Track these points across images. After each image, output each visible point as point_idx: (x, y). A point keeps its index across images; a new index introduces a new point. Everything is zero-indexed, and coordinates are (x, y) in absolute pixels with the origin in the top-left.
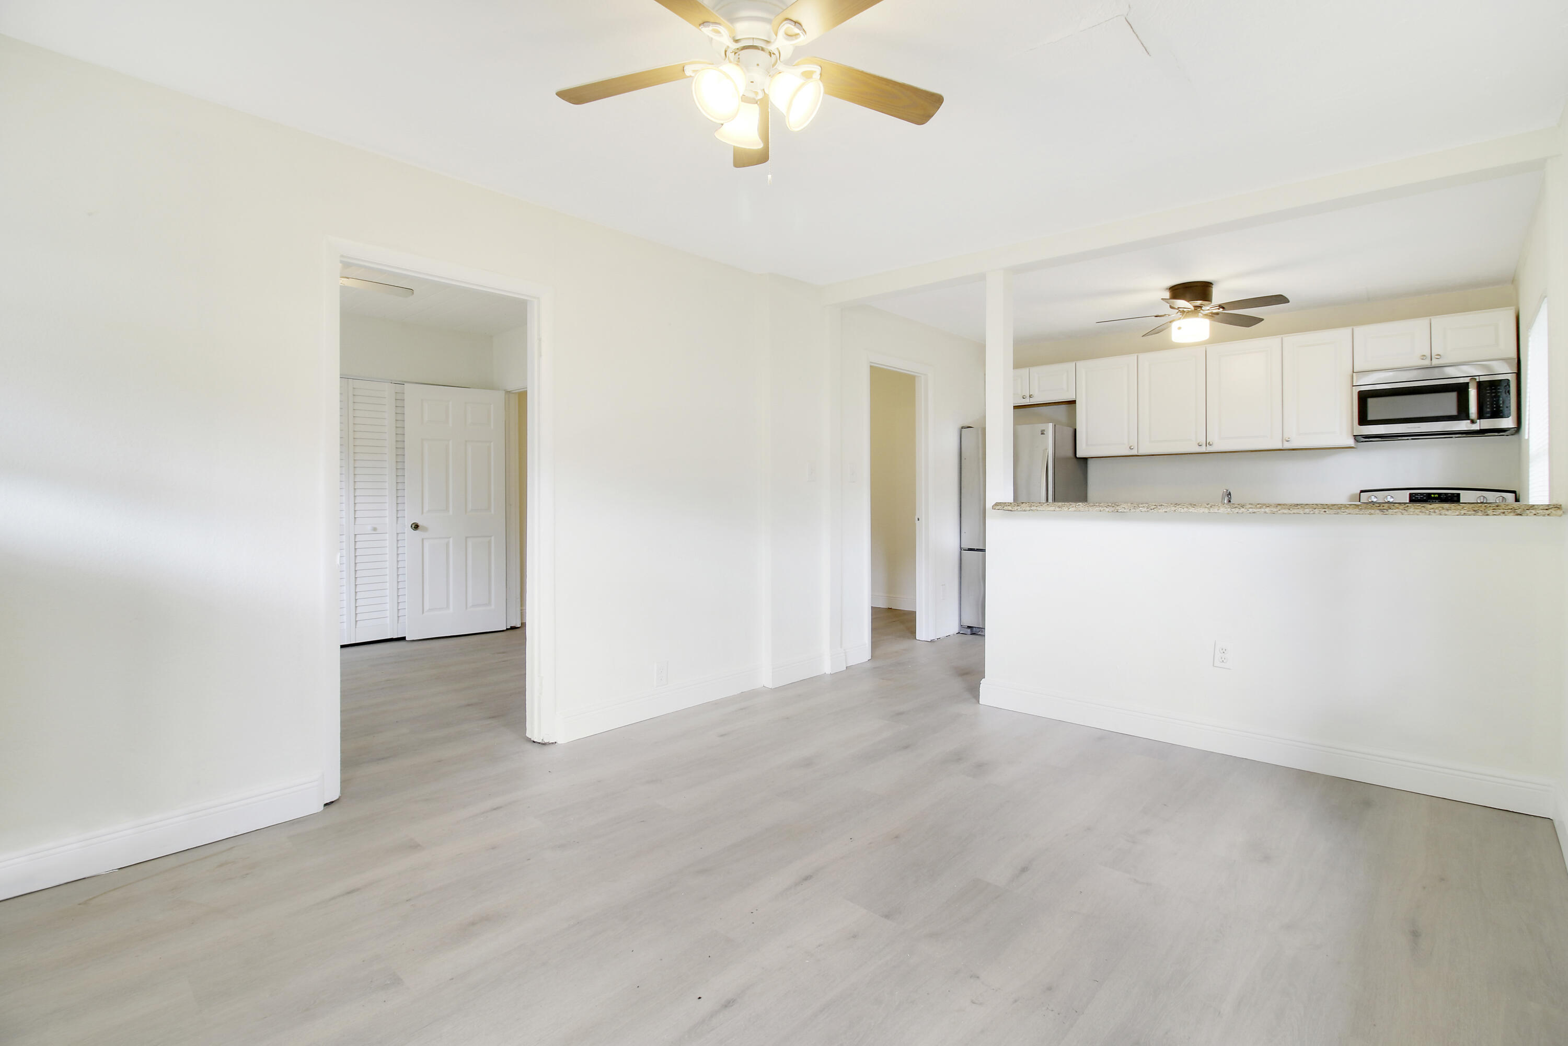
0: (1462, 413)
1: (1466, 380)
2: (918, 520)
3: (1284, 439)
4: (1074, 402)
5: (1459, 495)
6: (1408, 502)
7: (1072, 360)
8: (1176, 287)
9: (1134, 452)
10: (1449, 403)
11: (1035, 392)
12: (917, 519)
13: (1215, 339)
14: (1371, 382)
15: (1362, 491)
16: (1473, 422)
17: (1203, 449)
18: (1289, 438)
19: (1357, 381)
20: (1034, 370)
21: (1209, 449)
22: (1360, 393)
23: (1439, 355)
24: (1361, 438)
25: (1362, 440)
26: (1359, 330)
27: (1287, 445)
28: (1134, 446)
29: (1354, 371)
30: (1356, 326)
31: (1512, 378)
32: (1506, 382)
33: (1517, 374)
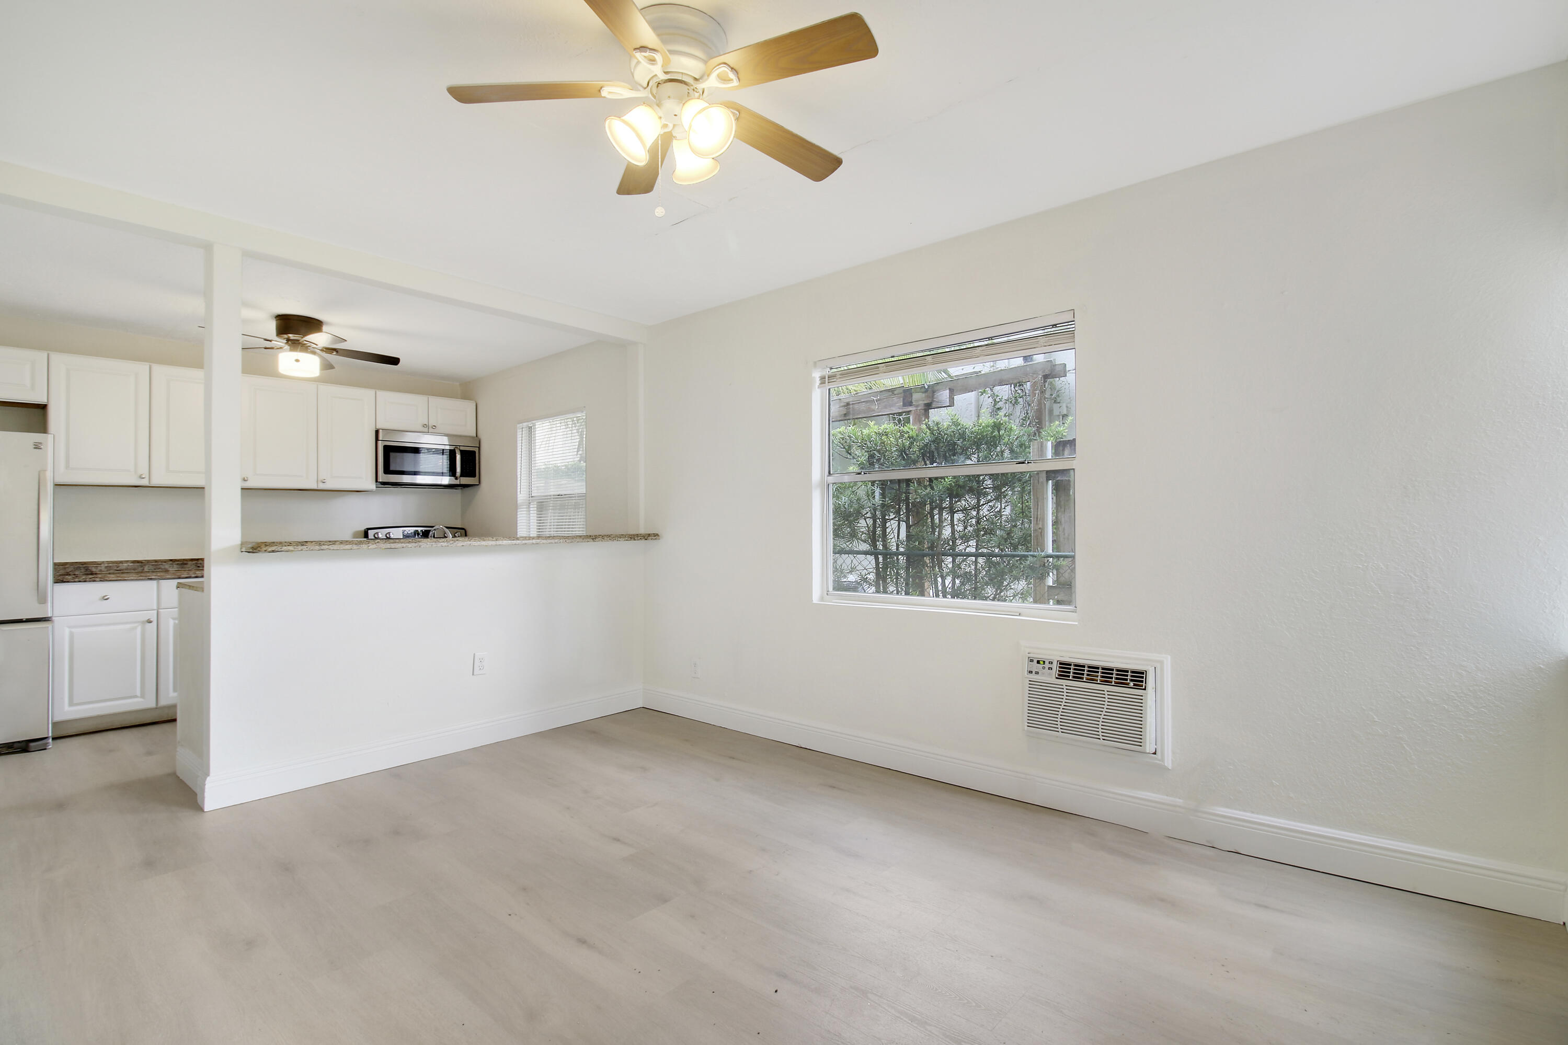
0: (451, 472)
3: (319, 479)
4: (43, 407)
6: (402, 537)
8: (293, 319)
9: (145, 482)
10: (441, 463)
16: (456, 479)
18: (324, 480)
19: (383, 437)
22: (384, 446)
23: (434, 426)
24: (382, 484)
25: (383, 486)
26: (380, 394)
27: (322, 486)
28: (146, 475)
29: (377, 428)
30: (378, 389)
31: (476, 450)
32: (474, 452)
33: (479, 448)
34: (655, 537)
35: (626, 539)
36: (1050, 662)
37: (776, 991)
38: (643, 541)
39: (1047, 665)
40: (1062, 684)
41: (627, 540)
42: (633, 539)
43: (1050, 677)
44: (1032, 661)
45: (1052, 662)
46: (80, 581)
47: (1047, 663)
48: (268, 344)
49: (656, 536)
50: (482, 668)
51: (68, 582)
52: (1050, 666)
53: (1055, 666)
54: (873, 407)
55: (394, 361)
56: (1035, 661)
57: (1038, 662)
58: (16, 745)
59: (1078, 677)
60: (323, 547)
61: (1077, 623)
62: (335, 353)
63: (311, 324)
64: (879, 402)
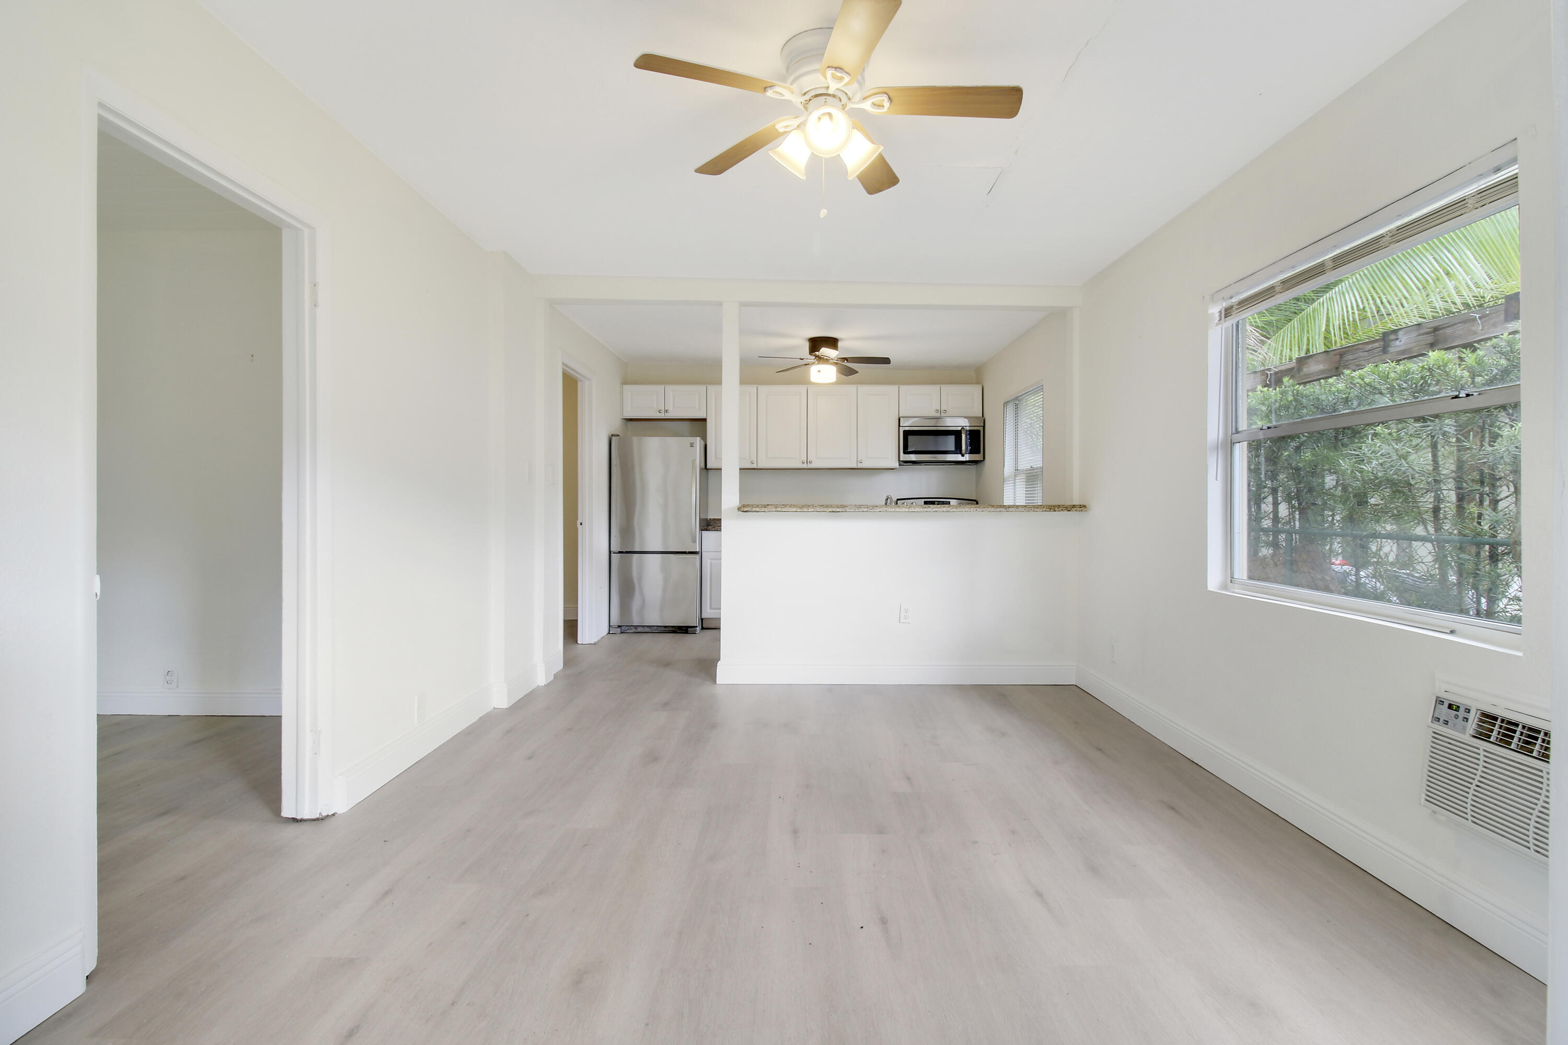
0: (958, 450)
1: (959, 428)
2: (581, 524)
3: (858, 460)
4: (705, 420)
5: (949, 502)
7: (704, 384)
8: (815, 339)
9: (754, 466)
10: (950, 442)
11: (670, 407)
12: (579, 524)
13: (838, 383)
14: (907, 424)
15: (898, 500)
16: (963, 455)
17: (805, 466)
18: (862, 461)
19: (903, 424)
20: (670, 388)
21: (810, 466)
22: (905, 431)
23: (945, 411)
24: (904, 463)
25: (905, 464)
26: (904, 388)
27: (860, 466)
28: (755, 461)
29: (900, 416)
30: (902, 384)
31: (981, 429)
32: (979, 431)
33: (984, 427)
34: (1081, 509)
35: (1044, 509)
36: (1466, 709)
37: (862, 927)
38: (1066, 512)
39: (1461, 713)
40: (1478, 746)
41: (1045, 511)
42: (1052, 510)
43: (1466, 733)
44: (1442, 702)
45: (1469, 710)
46: (715, 530)
47: (1462, 709)
48: (803, 362)
49: (1082, 507)
50: (907, 618)
51: (709, 530)
52: (1466, 715)
53: (1474, 718)
54: (1474, 328)
55: (886, 361)
56: (1446, 704)
57: (1450, 706)
58: (684, 628)
59: (1505, 740)
60: (779, 509)
61: (1520, 654)
62: (846, 361)
63: (832, 342)
64: (1484, 319)
